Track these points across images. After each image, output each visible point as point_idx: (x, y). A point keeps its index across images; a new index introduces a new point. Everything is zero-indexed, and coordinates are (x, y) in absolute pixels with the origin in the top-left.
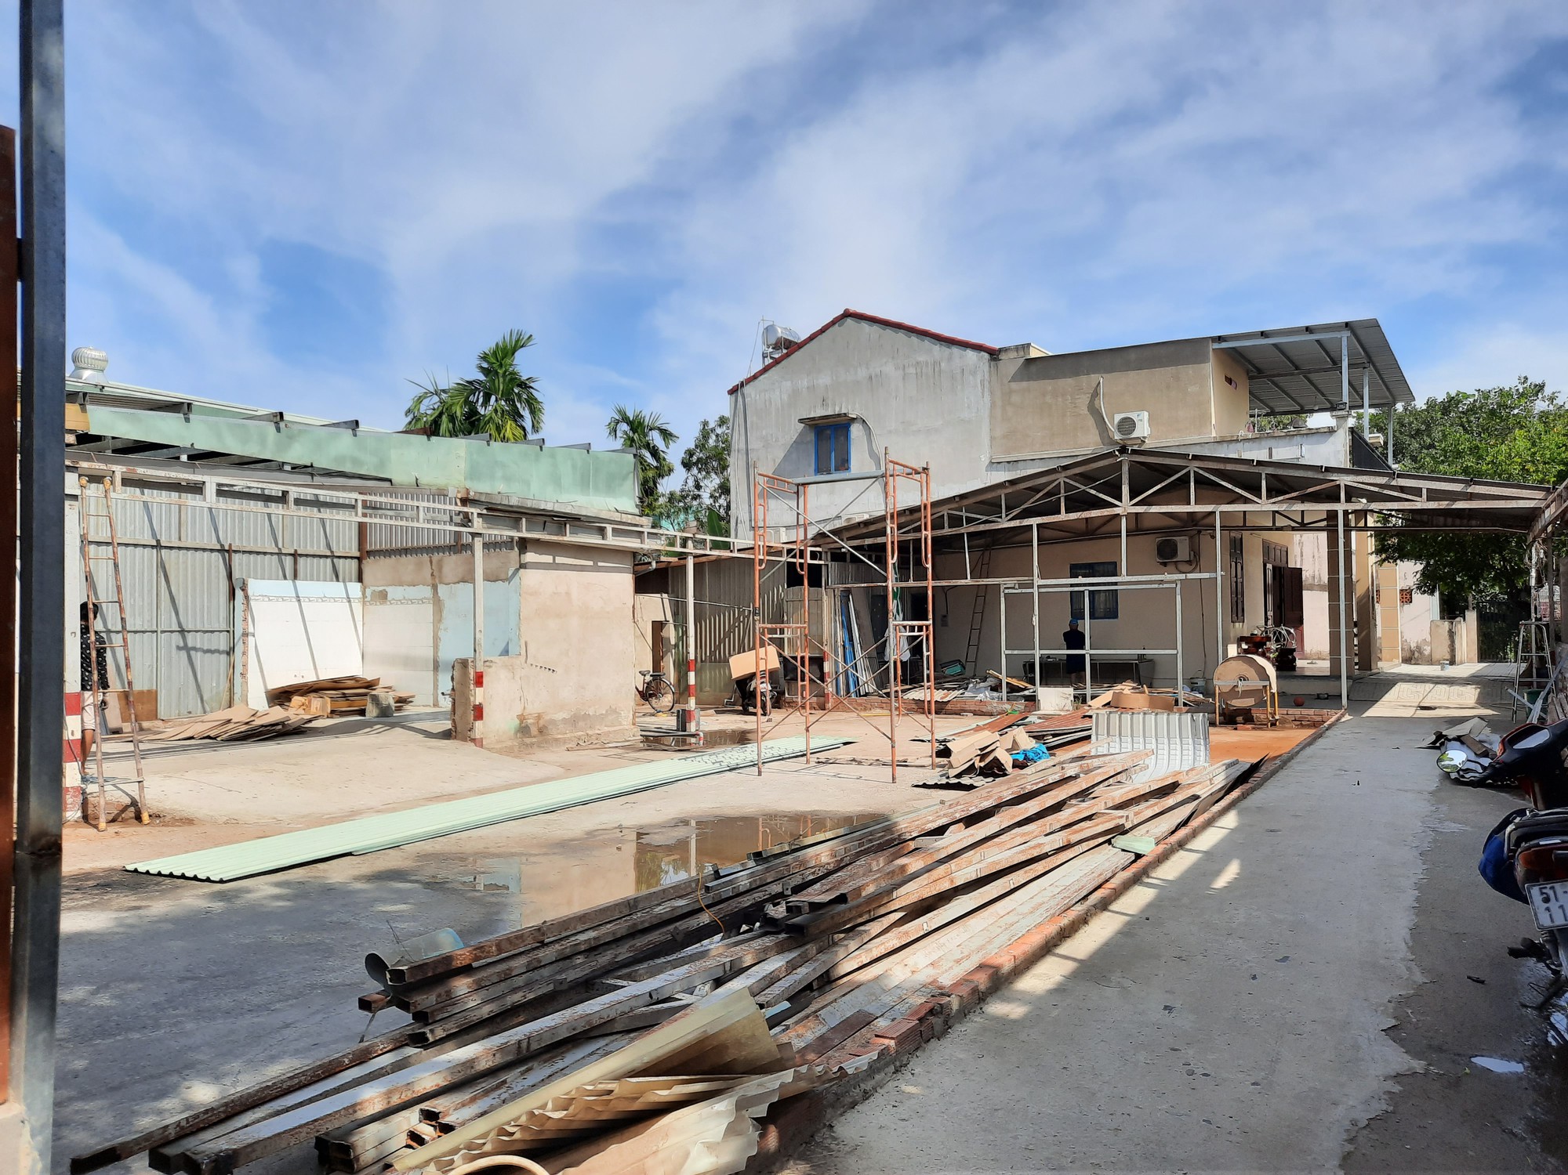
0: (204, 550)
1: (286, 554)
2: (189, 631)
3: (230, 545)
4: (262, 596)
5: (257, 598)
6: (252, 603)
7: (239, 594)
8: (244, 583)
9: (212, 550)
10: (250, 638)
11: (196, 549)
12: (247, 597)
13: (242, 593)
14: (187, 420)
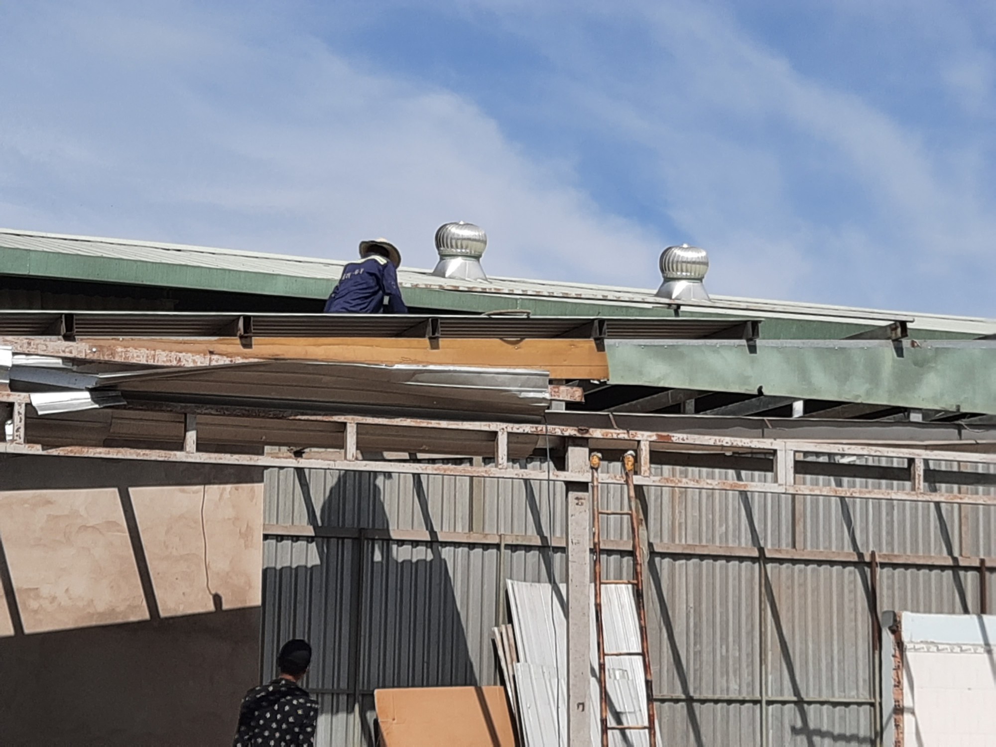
0: (832, 563)
1: (967, 569)
2: (810, 703)
3: (873, 554)
4: (926, 643)
5: (917, 646)
6: (910, 655)
7: (888, 637)
8: (895, 620)
9: (844, 564)
10: (907, 717)
11: (820, 563)
12: (900, 644)
13: (892, 637)
14: (753, 349)
